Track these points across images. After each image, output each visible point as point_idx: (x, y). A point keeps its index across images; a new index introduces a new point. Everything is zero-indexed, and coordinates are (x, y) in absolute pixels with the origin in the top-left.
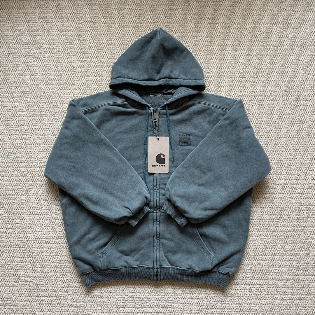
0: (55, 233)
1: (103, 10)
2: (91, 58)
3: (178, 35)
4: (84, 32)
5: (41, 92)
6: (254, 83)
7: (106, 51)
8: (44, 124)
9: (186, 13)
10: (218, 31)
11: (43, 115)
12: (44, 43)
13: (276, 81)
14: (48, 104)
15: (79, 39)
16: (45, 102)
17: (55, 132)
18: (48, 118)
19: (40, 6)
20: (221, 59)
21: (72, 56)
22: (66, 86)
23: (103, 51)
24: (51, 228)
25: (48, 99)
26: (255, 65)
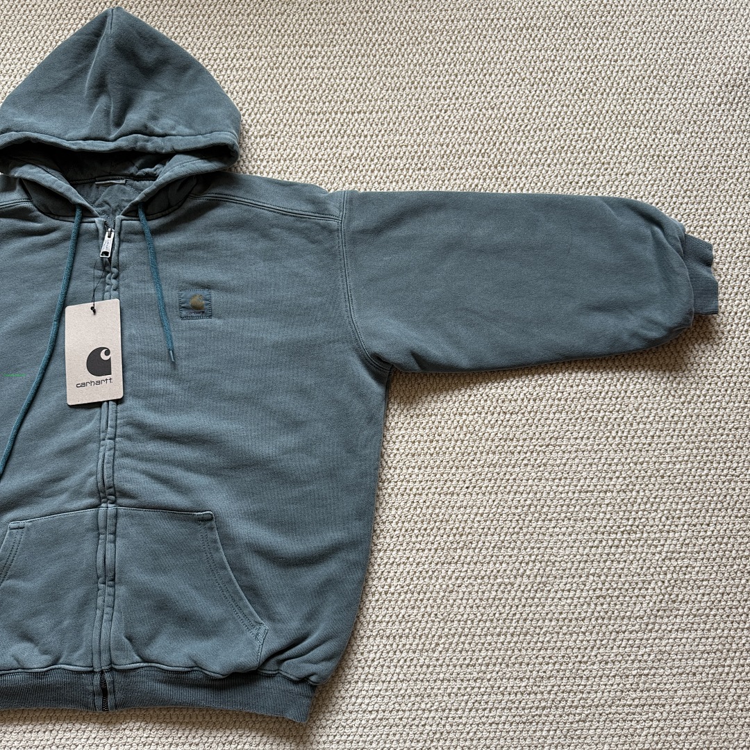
13: (441, 118)
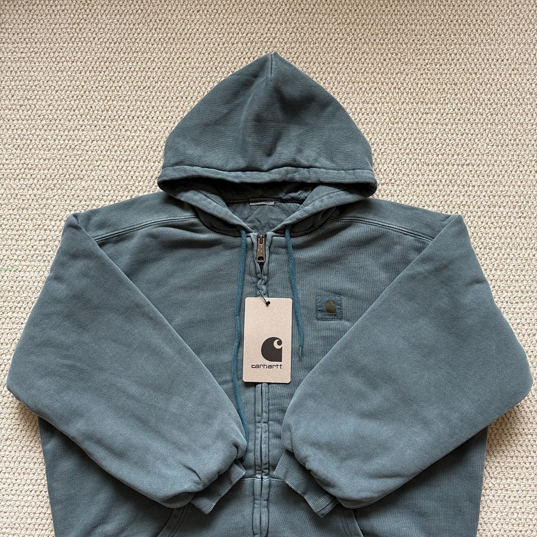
0: (32, 515)
1: (148, 15)
2: (122, 120)
3: (315, 69)
4: (107, 64)
5: (9, 196)
6: (488, 176)
7: (153, 104)
8: (13, 267)
9: (333, 20)
10: (406, 60)
11: (11, 247)
12: (19, 87)
14: (24, 221)
15: (95, 78)
16: (18, 217)
17: (35, 284)
18: (23, 252)
19: (12, 7)
20: (413, 123)
21: (79, 116)
22: (64, 182)
23: (148, 104)
24: (23, 504)
25: (25, 211)
26: (490, 135)
